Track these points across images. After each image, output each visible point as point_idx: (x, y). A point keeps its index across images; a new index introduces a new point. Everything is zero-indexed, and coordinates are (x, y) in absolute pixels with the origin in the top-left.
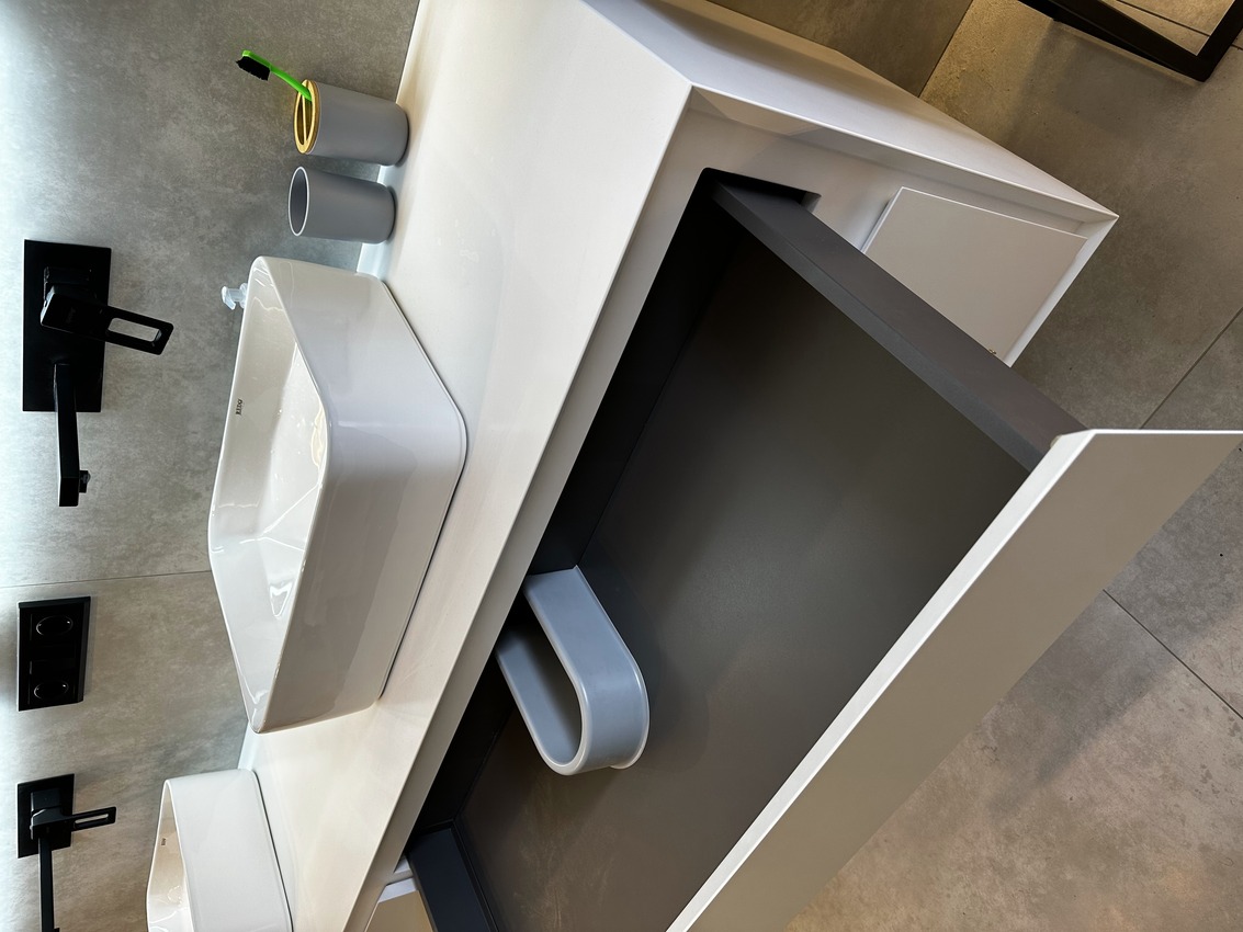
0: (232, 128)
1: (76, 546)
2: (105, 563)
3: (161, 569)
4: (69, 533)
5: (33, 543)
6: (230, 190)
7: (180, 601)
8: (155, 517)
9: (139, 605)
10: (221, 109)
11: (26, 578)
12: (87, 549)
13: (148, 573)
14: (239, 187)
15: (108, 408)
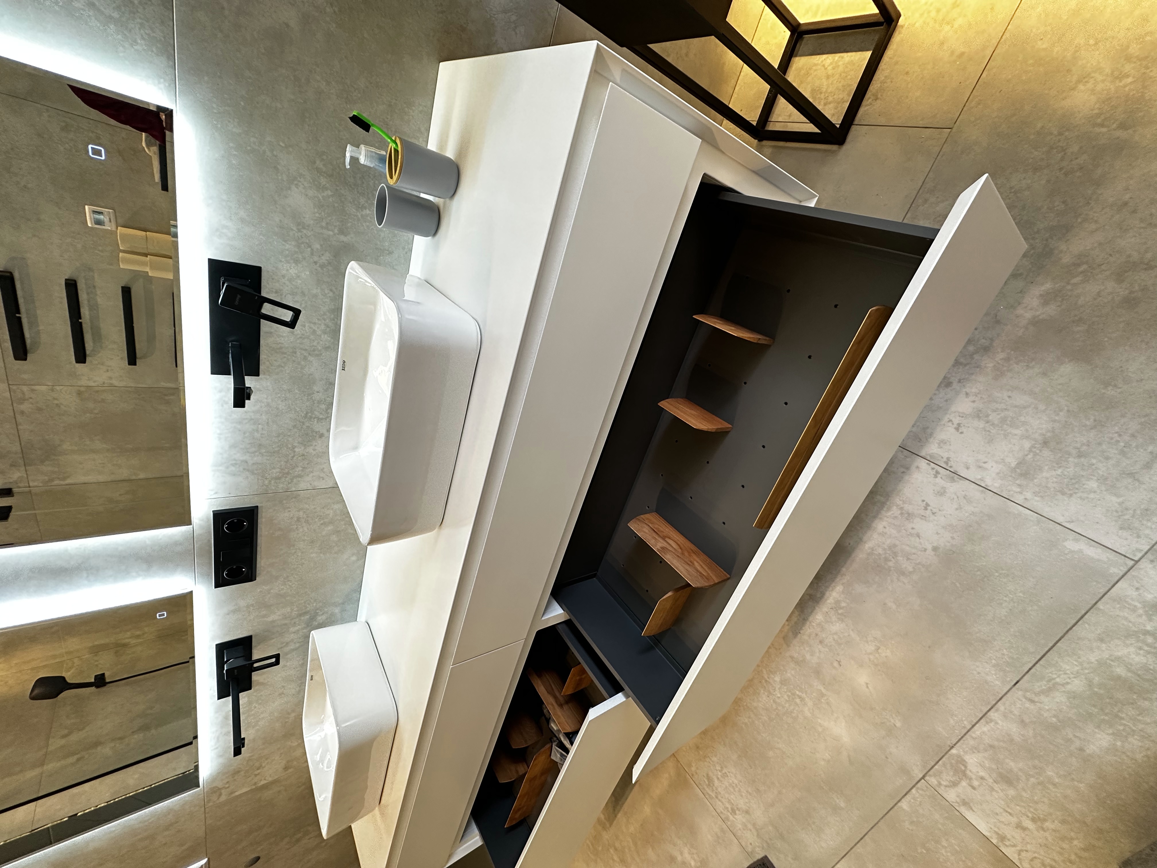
0: (330, 193)
1: (248, 470)
2: (266, 482)
3: (303, 485)
4: (242, 461)
5: (220, 468)
6: (331, 233)
7: (315, 508)
8: (296, 450)
9: (289, 511)
10: (323, 181)
11: (216, 493)
12: (256, 472)
13: (294, 489)
14: (336, 231)
15: (264, 374)
